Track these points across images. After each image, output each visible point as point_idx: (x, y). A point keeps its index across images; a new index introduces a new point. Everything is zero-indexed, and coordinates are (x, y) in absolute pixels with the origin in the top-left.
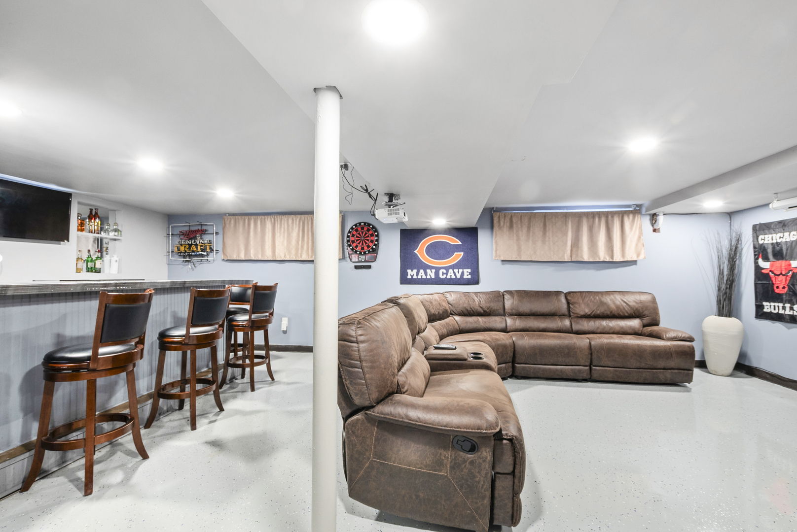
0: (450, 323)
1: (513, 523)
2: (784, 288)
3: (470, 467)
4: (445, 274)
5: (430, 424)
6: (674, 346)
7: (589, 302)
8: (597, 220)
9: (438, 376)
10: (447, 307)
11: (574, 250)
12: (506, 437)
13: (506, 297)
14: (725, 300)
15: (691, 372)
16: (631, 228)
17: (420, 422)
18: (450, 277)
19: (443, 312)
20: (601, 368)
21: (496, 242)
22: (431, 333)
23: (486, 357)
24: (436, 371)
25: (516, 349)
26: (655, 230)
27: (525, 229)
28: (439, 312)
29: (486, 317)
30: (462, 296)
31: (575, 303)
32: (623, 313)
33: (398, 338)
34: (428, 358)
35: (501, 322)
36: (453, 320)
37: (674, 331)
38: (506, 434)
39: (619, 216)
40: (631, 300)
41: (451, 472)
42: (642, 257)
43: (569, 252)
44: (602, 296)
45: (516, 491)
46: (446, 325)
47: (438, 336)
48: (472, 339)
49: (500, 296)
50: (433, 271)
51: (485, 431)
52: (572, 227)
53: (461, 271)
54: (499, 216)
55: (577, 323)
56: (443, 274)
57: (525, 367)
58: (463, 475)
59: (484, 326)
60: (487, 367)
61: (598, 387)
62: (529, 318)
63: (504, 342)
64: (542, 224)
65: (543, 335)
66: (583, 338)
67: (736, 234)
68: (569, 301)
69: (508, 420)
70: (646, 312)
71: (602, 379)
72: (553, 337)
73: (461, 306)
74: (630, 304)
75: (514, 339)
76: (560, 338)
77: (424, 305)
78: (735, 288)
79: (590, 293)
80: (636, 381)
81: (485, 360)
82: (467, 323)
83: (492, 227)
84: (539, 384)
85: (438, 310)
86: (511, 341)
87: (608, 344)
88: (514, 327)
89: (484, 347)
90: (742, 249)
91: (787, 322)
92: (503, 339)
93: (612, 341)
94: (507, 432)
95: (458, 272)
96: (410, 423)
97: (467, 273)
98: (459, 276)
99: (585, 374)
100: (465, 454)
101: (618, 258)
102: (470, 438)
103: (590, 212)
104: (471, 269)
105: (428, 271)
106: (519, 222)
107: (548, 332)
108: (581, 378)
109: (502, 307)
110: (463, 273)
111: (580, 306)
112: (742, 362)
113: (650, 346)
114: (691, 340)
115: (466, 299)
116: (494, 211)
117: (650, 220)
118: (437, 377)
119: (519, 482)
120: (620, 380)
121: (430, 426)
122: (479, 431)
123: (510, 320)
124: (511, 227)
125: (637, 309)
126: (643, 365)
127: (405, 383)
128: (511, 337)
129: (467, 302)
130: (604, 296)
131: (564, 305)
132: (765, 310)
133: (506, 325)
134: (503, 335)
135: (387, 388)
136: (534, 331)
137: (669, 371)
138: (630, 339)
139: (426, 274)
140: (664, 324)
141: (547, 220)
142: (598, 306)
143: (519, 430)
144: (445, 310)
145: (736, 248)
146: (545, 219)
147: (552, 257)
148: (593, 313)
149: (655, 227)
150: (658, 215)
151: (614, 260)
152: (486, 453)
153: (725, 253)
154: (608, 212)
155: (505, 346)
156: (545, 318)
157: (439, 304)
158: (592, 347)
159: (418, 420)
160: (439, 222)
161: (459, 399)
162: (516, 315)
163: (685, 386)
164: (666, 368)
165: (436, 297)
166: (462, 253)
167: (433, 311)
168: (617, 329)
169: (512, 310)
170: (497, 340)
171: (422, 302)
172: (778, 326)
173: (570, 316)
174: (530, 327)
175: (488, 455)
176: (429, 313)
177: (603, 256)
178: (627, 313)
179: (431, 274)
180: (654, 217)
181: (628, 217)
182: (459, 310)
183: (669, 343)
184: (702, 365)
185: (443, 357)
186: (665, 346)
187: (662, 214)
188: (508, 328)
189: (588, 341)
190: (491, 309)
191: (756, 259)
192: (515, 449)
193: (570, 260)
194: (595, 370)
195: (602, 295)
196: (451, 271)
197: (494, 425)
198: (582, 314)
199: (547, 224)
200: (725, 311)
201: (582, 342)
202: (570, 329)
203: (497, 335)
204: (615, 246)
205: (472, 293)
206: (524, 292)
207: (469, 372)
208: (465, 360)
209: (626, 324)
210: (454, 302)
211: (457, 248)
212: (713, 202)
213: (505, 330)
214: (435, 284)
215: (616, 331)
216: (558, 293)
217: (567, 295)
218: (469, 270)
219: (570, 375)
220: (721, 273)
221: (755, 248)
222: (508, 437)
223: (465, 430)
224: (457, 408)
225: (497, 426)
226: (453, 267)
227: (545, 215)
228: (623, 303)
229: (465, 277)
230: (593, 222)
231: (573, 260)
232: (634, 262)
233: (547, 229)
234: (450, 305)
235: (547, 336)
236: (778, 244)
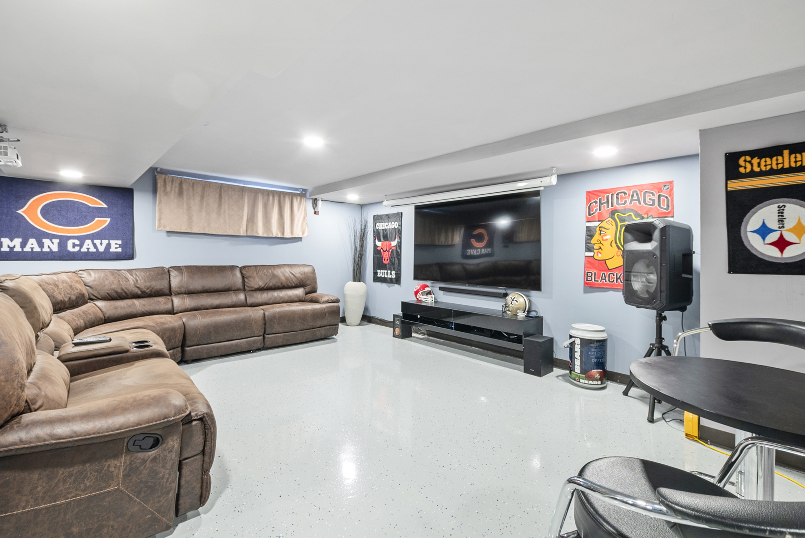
0: (90, 312)
1: (202, 503)
2: (387, 260)
3: (151, 465)
4: (77, 245)
5: (94, 434)
6: (327, 307)
7: (263, 275)
8: (271, 198)
9: (85, 379)
10: (84, 290)
11: (250, 225)
12: (196, 418)
13: (172, 274)
14: (357, 269)
15: (337, 326)
16: (299, 209)
17: (78, 436)
18: (86, 250)
19: (77, 298)
20: (273, 335)
21: (160, 209)
22: (60, 326)
23: (155, 343)
24: (79, 374)
25: (187, 330)
26: (315, 213)
27: (198, 199)
28: (70, 298)
29: (145, 299)
30: (109, 274)
31: (250, 277)
32: (291, 283)
33: (21, 336)
34: (64, 360)
35: (166, 303)
36: (93, 307)
37: (327, 295)
38: (196, 415)
39: (289, 197)
40: (297, 272)
41: (125, 480)
42: (306, 235)
43: (245, 226)
44: (274, 270)
45: (205, 470)
46: (82, 314)
47: (72, 330)
48: (127, 328)
49: (165, 273)
50: (56, 241)
51: (173, 418)
52: (248, 201)
53: (105, 242)
54: (165, 180)
55: (252, 296)
56: (74, 245)
57: (198, 349)
58: (142, 478)
59: (143, 310)
60: (158, 355)
61: (270, 354)
62: (201, 295)
63: (171, 325)
64: (217, 195)
65: (218, 312)
66: (258, 310)
67: (365, 220)
68: (244, 276)
69: (194, 401)
70: (308, 282)
71: (273, 345)
72: (230, 312)
73: (107, 287)
74: (296, 275)
75: (184, 320)
76: (236, 312)
77: (44, 290)
78: (363, 261)
79: (264, 267)
80: (300, 342)
81: (154, 347)
82: (116, 308)
83: (155, 191)
84: (213, 364)
85: (69, 296)
86: (180, 323)
87: (279, 312)
88: (183, 307)
89: (147, 333)
90: (367, 233)
91: (389, 283)
92: (171, 322)
93: (283, 309)
94: (197, 412)
95: (101, 244)
96: (59, 443)
97: (115, 246)
98: (101, 249)
99: (259, 343)
100: (144, 454)
101: (288, 235)
102: (152, 432)
103: (265, 190)
104: (122, 240)
105: (46, 242)
106: (191, 190)
107: (223, 308)
108: (255, 348)
109: (167, 285)
110: (109, 246)
111: (254, 279)
112: (366, 314)
113: (311, 310)
114: (337, 301)
115: (115, 278)
116: (158, 173)
117: (312, 203)
118: (84, 381)
119: (210, 458)
120: (288, 343)
121: (95, 435)
122: (166, 420)
123: (178, 299)
124: (181, 193)
125: (301, 280)
126: (306, 327)
127: (37, 396)
128: (181, 318)
129: (116, 282)
130: (276, 269)
131: (239, 279)
132: (378, 276)
133: (173, 305)
134: (169, 317)
135: (10, 407)
136: (207, 309)
137: (324, 328)
138: (297, 306)
139: (41, 245)
140: (320, 290)
141: (223, 192)
142: (271, 279)
143: (209, 407)
144: (80, 294)
145: (364, 231)
146: (221, 190)
147: (228, 231)
148: (266, 285)
149: (316, 210)
150: (318, 200)
151: (285, 237)
152: (173, 443)
153: (359, 235)
154: (280, 192)
155: (173, 330)
156: (220, 294)
157: (71, 286)
158: (266, 318)
159: (75, 435)
160: (71, 174)
161: (134, 395)
162: (185, 294)
163: (333, 338)
164: (322, 326)
165: (64, 277)
166: (109, 220)
167: (60, 297)
168: (286, 298)
169: (180, 288)
170: (163, 323)
171: (40, 285)
172: (384, 285)
173: (244, 290)
174: (202, 306)
175: (175, 443)
176: (54, 300)
177: (275, 232)
178: (294, 283)
179: (51, 245)
180: (315, 201)
181: (297, 199)
182: (103, 293)
183: (324, 306)
184: (343, 320)
185: (91, 353)
186: (322, 308)
187: (320, 200)
188: (175, 308)
189: (263, 312)
190: (153, 288)
191: (375, 240)
192: (205, 427)
193: (245, 235)
194: (268, 338)
195: (274, 268)
196: (88, 242)
197: (184, 408)
198: (256, 287)
199: (223, 195)
200: (357, 278)
201: (257, 313)
202: (245, 303)
203: (162, 318)
204: (285, 224)
205: (124, 270)
206: (195, 267)
207: (134, 364)
208: (127, 351)
209: (293, 293)
210: (95, 283)
211: (99, 212)
212: (353, 196)
213: (171, 312)
214: (59, 260)
215: (285, 300)
216: (233, 268)
217: (242, 269)
218: (120, 242)
219: (245, 347)
220: (356, 250)
221: (374, 231)
222: (199, 417)
223: (148, 425)
224: (135, 403)
225: (187, 408)
226: (92, 237)
227: (221, 186)
228: (291, 275)
229: (113, 249)
230: (268, 200)
231: (248, 234)
232: (300, 239)
233: (223, 201)
234: (87, 288)
235: (222, 312)
236: (386, 230)
